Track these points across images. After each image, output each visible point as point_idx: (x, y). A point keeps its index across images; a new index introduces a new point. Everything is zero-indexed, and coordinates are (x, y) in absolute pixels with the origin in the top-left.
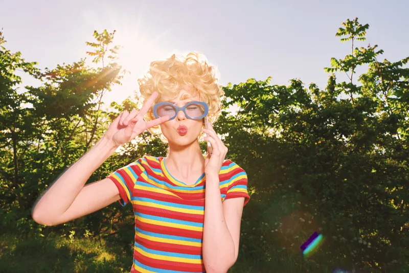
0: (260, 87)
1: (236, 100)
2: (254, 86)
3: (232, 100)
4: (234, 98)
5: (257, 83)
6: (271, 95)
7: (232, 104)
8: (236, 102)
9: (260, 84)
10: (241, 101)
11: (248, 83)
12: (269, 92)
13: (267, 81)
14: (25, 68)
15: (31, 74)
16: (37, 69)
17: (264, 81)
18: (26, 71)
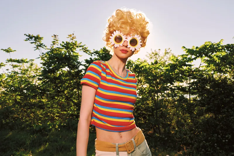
0: (215, 47)
1: (198, 57)
2: (210, 46)
3: (195, 57)
4: (197, 56)
5: (212, 44)
6: (224, 52)
7: (195, 60)
8: (198, 58)
9: (215, 45)
10: (202, 57)
11: (206, 44)
12: (222, 49)
13: (220, 42)
14: (84, 50)
15: (86, 53)
16: (89, 50)
17: (218, 42)
18: (84, 52)
